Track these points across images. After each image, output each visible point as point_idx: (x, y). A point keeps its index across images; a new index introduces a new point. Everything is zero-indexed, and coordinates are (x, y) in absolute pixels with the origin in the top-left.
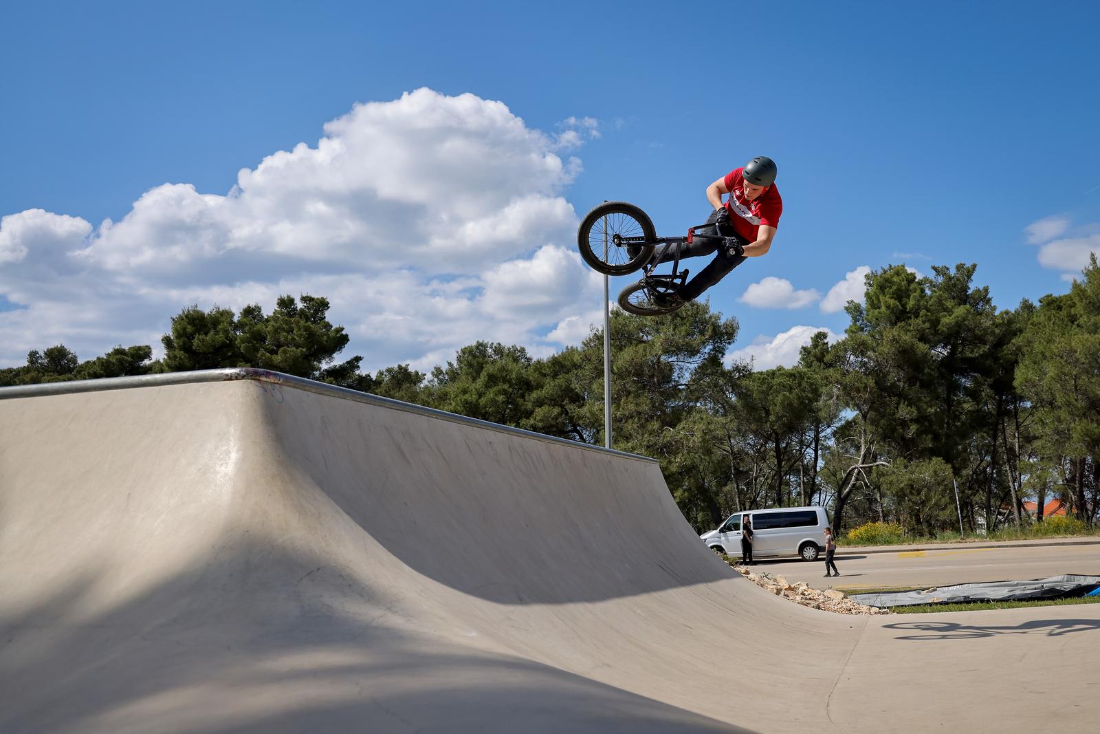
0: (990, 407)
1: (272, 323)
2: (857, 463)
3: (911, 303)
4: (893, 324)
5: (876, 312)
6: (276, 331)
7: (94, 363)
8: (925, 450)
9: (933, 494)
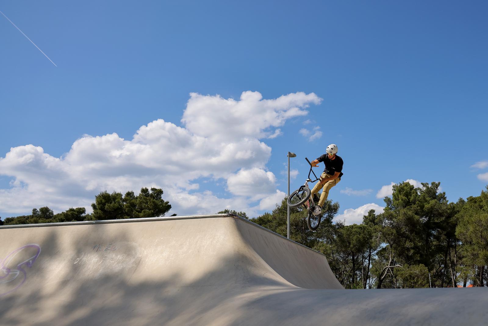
0: (445, 244)
1: (138, 199)
2: (388, 265)
3: (412, 198)
4: (404, 207)
5: (397, 202)
6: (141, 203)
7: (61, 214)
8: (417, 260)
9: (419, 279)
